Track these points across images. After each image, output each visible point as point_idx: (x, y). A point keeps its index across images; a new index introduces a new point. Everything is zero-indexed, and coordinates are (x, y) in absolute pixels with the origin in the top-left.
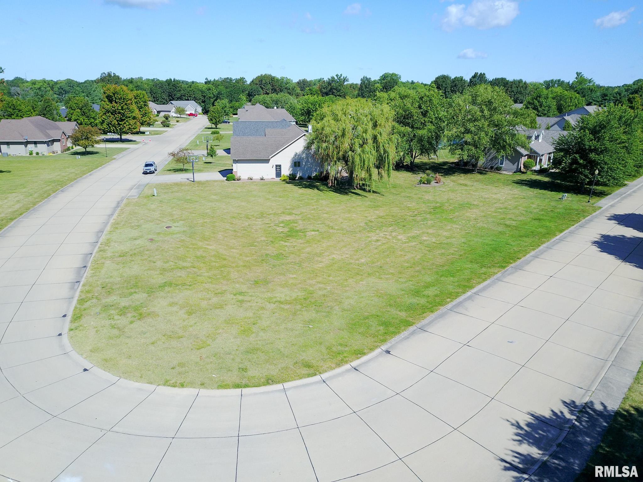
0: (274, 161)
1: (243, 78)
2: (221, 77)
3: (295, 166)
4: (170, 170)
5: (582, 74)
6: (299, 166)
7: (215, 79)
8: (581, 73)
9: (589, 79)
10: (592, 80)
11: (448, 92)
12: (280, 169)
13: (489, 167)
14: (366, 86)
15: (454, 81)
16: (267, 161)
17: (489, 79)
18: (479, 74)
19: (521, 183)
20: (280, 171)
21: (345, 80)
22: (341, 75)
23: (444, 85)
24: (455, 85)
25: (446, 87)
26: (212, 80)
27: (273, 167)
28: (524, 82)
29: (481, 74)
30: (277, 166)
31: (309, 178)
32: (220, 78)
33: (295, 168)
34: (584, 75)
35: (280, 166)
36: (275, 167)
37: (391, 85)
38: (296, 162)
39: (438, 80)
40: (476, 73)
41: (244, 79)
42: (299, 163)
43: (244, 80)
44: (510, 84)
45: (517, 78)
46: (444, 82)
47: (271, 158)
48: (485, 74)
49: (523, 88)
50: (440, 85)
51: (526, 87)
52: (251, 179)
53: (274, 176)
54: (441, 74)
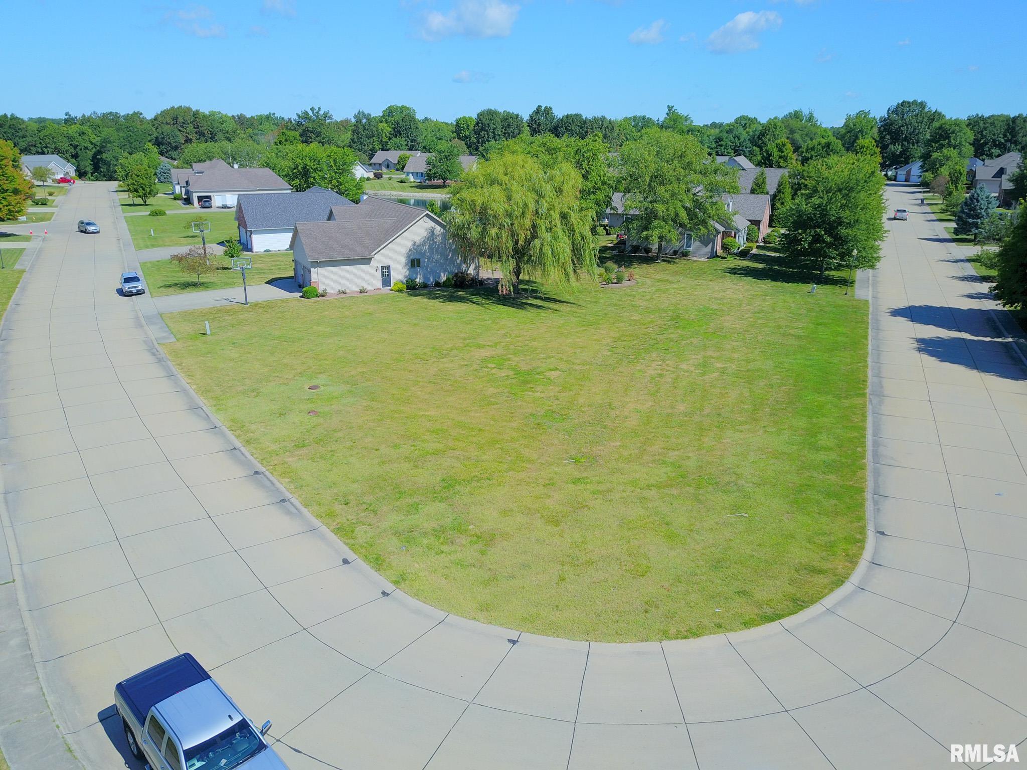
0: (380, 259)
1: (138, 113)
2: (96, 111)
3: (412, 267)
4: (170, 286)
5: (674, 108)
6: (419, 265)
7: (84, 115)
8: (673, 106)
9: (686, 115)
10: (688, 117)
11: (499, 135)
12: (389, 272)
13: (671, 252)
14: (364, 127)
15: (506, 119)
16: (367, 261)
17: (558, 117)
18: (543, 108)
19: (733, 271)
20: (389, 275)
21: (326, 115)
22: (319, 108)
23: (492, 125)
24: (509, 126)
25: (495, 129)
26: (79, 116)
27: (376, 271)
28: (609, 120)
29: (546, 107)
30: (383, 268)
31: (437, 284)
32: (94, 113)
33: (412, 269)
34: (678, 111)
35: (388, 267)
36: (380, 270)
37: (406, 126)
38: (414, 260)
39: (482, 117)
40: (539, 106)
41: (141, 114)
42: (418, 261)
43: (141, 116)
44: (589, 124)
45: (599, 115)
46: (491, 120)
47: (375, 254)
48: (551, 109)
49: (608, 128)
50: (485, 125)
51: (612, 129)
52: (344, 293)
53: (379, 285)
54: (486, 108)
